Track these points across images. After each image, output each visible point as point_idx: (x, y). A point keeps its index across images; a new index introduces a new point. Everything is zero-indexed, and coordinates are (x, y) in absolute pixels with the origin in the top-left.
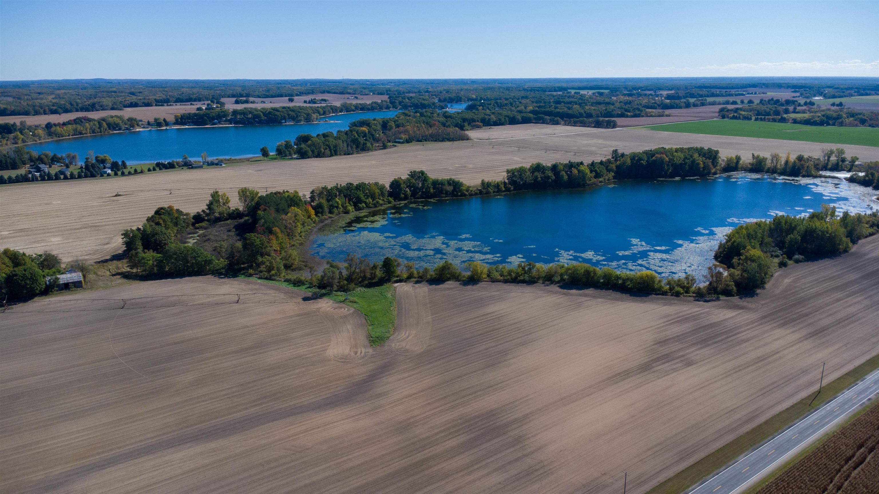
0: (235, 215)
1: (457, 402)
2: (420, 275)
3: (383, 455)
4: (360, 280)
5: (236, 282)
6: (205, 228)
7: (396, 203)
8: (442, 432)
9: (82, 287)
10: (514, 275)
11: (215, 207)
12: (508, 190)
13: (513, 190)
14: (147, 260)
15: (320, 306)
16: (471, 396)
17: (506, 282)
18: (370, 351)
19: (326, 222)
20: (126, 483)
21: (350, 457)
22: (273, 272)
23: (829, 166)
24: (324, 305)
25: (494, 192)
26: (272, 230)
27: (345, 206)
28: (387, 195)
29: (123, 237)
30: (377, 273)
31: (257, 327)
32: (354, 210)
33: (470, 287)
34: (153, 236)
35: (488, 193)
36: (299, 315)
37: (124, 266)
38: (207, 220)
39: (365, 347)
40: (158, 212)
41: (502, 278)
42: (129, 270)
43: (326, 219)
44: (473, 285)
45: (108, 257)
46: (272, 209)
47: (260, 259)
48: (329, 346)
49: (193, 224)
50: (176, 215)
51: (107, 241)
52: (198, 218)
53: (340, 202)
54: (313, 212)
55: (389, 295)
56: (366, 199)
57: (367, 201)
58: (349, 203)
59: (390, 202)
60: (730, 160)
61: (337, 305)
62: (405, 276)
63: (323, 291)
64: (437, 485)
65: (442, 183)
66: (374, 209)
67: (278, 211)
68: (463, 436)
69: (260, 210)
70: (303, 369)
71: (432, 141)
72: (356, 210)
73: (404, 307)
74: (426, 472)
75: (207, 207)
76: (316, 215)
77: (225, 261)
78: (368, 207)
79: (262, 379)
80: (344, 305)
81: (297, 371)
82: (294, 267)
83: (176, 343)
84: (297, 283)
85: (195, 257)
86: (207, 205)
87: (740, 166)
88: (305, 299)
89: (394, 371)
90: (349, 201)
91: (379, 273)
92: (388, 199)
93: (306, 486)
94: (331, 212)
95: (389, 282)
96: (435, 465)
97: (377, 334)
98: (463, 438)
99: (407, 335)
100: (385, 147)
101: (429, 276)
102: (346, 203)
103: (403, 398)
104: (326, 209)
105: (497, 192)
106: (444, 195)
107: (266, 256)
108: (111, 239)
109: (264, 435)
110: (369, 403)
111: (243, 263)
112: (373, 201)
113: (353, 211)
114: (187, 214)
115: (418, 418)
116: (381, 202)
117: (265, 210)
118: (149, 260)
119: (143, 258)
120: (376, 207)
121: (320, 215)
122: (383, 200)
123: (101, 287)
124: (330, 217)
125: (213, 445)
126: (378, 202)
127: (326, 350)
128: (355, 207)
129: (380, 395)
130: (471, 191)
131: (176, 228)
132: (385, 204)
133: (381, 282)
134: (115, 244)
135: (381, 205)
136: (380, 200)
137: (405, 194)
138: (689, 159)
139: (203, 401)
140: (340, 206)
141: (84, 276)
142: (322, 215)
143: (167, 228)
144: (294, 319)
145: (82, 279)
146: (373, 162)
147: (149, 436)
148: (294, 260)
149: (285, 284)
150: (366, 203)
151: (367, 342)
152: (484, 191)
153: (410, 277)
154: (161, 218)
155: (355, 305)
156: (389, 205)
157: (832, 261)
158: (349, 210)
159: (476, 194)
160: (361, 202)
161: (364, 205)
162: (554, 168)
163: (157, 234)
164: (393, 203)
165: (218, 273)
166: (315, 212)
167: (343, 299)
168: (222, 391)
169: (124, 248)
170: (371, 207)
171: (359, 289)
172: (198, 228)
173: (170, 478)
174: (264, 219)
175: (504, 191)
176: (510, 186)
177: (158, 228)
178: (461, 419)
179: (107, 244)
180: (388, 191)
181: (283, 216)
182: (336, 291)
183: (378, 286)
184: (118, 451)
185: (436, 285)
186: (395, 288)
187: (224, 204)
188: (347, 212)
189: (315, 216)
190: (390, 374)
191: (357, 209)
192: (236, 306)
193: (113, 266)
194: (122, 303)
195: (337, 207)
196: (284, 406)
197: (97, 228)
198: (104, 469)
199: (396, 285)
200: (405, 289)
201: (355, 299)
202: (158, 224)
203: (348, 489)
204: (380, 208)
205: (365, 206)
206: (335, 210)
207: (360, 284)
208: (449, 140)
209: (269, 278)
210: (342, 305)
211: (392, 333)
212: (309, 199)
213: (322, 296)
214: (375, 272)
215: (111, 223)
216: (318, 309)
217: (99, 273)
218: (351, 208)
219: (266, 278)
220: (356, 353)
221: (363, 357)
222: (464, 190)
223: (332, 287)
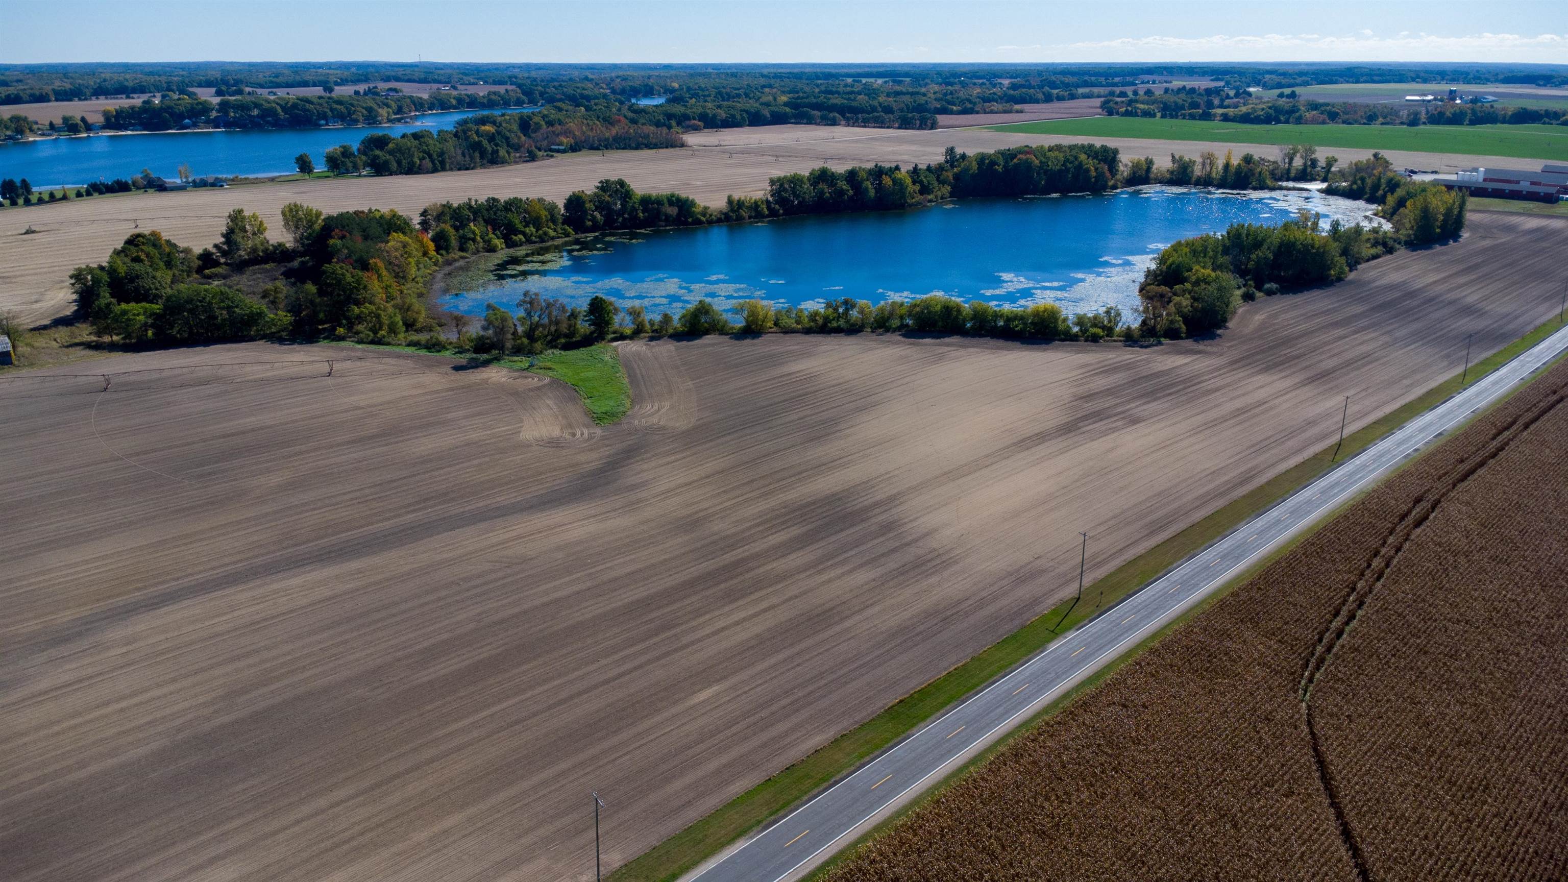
0: (279, 255)
1: (772, 487)
2: (656, 327)
3: (665, 560)
4: (549, 338)
5: (316, 349)
6: (224, 277)
7: (577, 236)
8: (758, 525)
9: (11, 363)
10: (820, 321)
11: (238, 237)
12: (773, 213)
13: (782, 215)
14: (134, 315)
15: (486, 376)
16: (793, 479)
17: (808, 331)
18: (598, 432)
19: (457, 264)
20: (207, 624)
21: (608, 565)
22: (383, 332)
23: (1292, 175)
24: (494, 375)
25: (750, 217)
26: (369, 264)
27: (487, 238)
28: (561, 221)
29: (73, 281)
30: (578, 326)
31: (381, 407)
32: (504, 246)
33: (748, 341)
34: (132, 280)
35: (740, 219)
36: (452, 389)
37: (85, 332)
38: (226, 264)
39: (587, 426)
40: (133, 241)
41: (799, 326)
42: (95, 339)
43: (455, 260)
44: (753, 338)
45: (47, 322)
46: (358, 236)
47: (356, 310)
48: (521, 427)
49: (199, 270)
50: (167, 250)
51: (34, 298)
52: (206, 259)
53: (477, 232)
54: (432, 246)
55: (607, 358)
56: (525, 227)
57: (527, 230)
58: (493, 233)
59: (567, 235)
60: (1136, 166)
61: (517, 374)
62: (628, 331)
63: (485, 356)
64: (770, 590)
65: (659, 202)
66: (541, 245)
67: (366, 238)
68: (794, 528)
69: (332, 237)
70: (487, 459)
71: (617, 149)
72: (508, 246)
73: (638, 372)
74: (747, 576)
75: (223, 240)
76: (437, 250)
77: (286, 316)
78: (529, 241)
79: (414, 475)
80: (530, 374)
81: (476, 462)
82: (419, 325)
83: (229, 436)
84: (434, 346)
85: (228, 308)
86: (223, 235)
87: (1152, 176)
88: (457, 368)
89: (649, 455)
90: (494, 230)
91: (584, 327)
92: (564, 229)
93: (544, 605)
94: (462, 249)
95: (603, 339)
96: (759, 567)
97: (604, 409)
98: (795, 531)
99: (656, 407)
100: (532, 158)
101: (671, 331)
102: (487, 234)
103: (677, 488)
104: (454, 242)
105: (755, 217)
106: (663, 224)
107: (367, 305)
108: (42, 294)
109: (443, 547)
110: (617, 497)
111: (323, 323)
112: (537, 231)
113: (502, 249)
114: (187, 251)
115: (710, 511)
116: (552, 233)
117: (343, 237)
118: (138, 315)
119: (124, 313)
120: (542, 241)
121: (444, 252)
122: (555, 230)
123: (49, 363)
124: (463, 258)
125: (355, 565)
126: (546, 233)
127: (520, 432)
128: (506, 242)
129: (633, 487)
130: (711, 215)
131: (170, 273)
132: (559, 238)
133: (587, 341)
134: (53, 302)
135: (553, 238)
136: (550, 231)
137: (594, 219)
138: (1071, 163)
139: (315, 509)
140: (478, 238)
141: (14, 347)
142: (448, 253)
143: (156, 270)
144: (444, 394)
145: (10, 349)
146: (518, 180)
147: (227, 560)
148: (418, 313)
149: (410, 350)
150: (524, 234)
151: (587, 420)
152: (734, 216)
153: (637, 333)
154: (142, 250)
155: (551, 373)
156: (567, 239)
157: (1322, 291)
158: (496, 246)
159: (719, 221)
160: (516, 232)
161: (521, 237)
162: (852, 176)
163: (137, 277)
164: (573, 236)
165: (277, 338)
166: (436, 246)
167: (527, 365)
168: (344, 494)
169: (74, 307)
170: (535, 242)
171: (550, 351)
172: (209, 277)
173: (292, 611)
174: (347, 248)
175: (768, 216)
176: (777, 206)
177: (137, 266)
178: (785, 507)
179: (36, 302)
180: (563, 215)
181: (383, 245)
182: (508, 355)
183: (585, 346)
184: (176, 583)
185: (688, 341)
186: (617, 347)
187: (254, 234)
188: (492, 249)
189: (434, 253)
190: (643, 459)
191: (510, 244)
192: (330, 381)
193: (63, 333)
194: (104, 385)
195: (474, 240)
196: (467, 509)
198: (159, 608)
199: (615, 344)
200: (634, 349)
201: (549, 364)
202: (137, 260)
203: (620, 603)
204: (550, 243)
205: (524, 239)
206: (471, 246)
207: (552, 343)
208: (649, 146)
209: (379, 342)
210: (525, 374)
211: (628, 405)
212: (418, 227)
213: (486, 363)
214: (575, 324)
215: (31, 272)
216: (486, 381)
217: (36, 344)
218: (498, 242)
219: (372, 342)
220: (574, 435)
221: (588, 440)
222: (698, 213)
223: (502, 348)
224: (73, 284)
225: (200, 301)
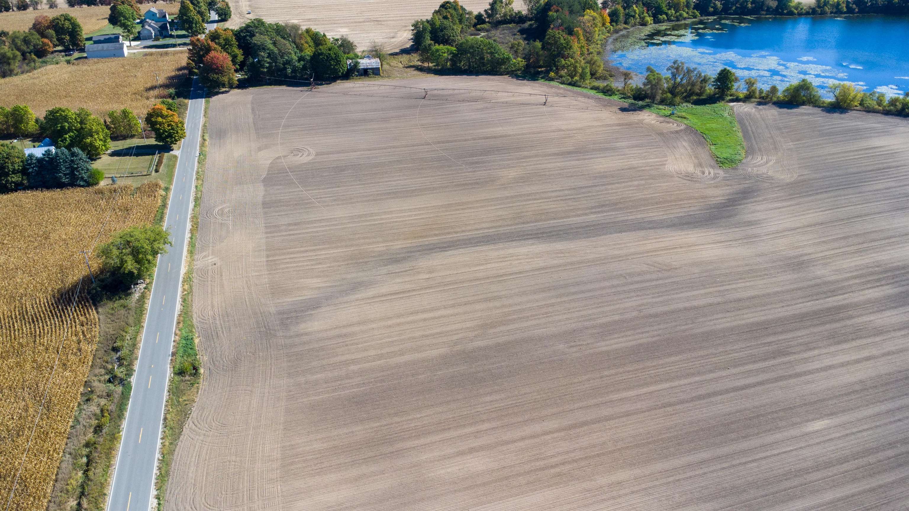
0: (519, 19)
1: (865, 245)
2: (763, 95)
3: (778, 292)
4: (685, 94)
5: (537, 85)
6: (487, 31)
7: (702, 18)
8: (855, 277)
9: (379, 75)
10: (899, 106)
11: (497, 7)
12: (850, 10)
13: (857, 13)
14: (442, 53)
15: (641, 118)
16: (884, 242)
17: (887, 113)
18: (721, 173)
19: (621, 33)
20: (472, 269)
21: (734, 286)
22: (576, 78)
24: (646, 117)
25: (831, 13)
26: (573, 31)
27: (642, 16)
28: (692, 7)
29: (413, 28)
30: (707, 88)
31: (574, 132)
32: (652, 22)
33: (836, 115)
34: (442, 31)
35: (823, 13)
36: (619, 125)
37: (415, 59)
38: (489, 22)
39: (713, 167)
40: (443, 6)
41: (881, 108)
42: (420, 64)
43: (621, 30)
44: (841, 113)
45: (397, 51)
46: (566, 11)
47: (563, 62)
48: (666, 161)
49: (475, 26)
50: (461, 12)
51: (392, 35)
52: (479, 19)
53: (637, 11)
54: (608, 19)
55: (726, 114)
56: (668, 9)
57: (669, 12)
58: (647, 13)
59: (695, 17)
61: (662, 119)
62: (741, 96)
63: (640, 103)
64: (869, 340)
66: (677, 23)
67: (571, 12)
68: (887, 287)
69: (551, 11)
70: (643, 182)
72: (655, 22)
73: (749, 128)
74: (849, 322)
75: (490, 7)
77: (522, 61)
78: (669, 20)
79: (595, 186)
80: (671, 120)
81: (636, 183)
82: (598, 75)
83: (487, 138)
84: (607, 91)
85: (491, 53)
86: (490, 5)
88: (623, 110)
89: (760, 199)
90: (648, 11)
91: (710, 89)
92: (694, 13)
93: (686, 309)
94: (626, 23)
95: (723, 100)
96: (858, 316)
97: (725, 155)
98: (889, 290)
99: (765, 160)
101: (775, 99)
102: (643, 13)
103: (784, 231)
104: (622, 18)
105: (836, 13)
106: (764, 13)
107: (570, 59)
108: (396, 33)
109: (614, 245)
110: (737, 229)
111: (541, 67)
112: (675, 13)
113: (651, 24)
114: (470, 13)
115: (813, 256)
116: (685, 15)
117: (557, 11)
118: (444, 53)
119: (437, 51)
120: (678, 20)
121: (614, 24)
122: (687, 13)
123: (397, 77)
124: (625, 28)
125: (559, 246)
126: (681, 15)
127: (665, 164)
128: (654, 20)
129: (750, 223)
130: (802, 9)
131: (461, 26)
132: (689, 18)
133: (711, 100)
134: (401, 39)
135: (685, 19)
136: (684, 13)
137: (715, 7)
139: (535, 199)
140: (637, 16)
141: (382, 65)
142: (617, 25)
143: (454, 24)
144: (614, 128)
145: (380, 66)
147: (484, 225)
148: (599, 66)
149: (593, 92)
150: (667, 14)
151: (713, 163)
152: (819, 10)
153: (747, 98)
154: (449, 12)
155: (686, 122)
156: (694, 20)
158: (647, 22)
159: (807, 13)
160: (662, 13)
161: (664, 16)
163: (445, 28)
164: (699, 18)
165: (514, 74)
166: (611, 20)
167: (669, 113)
168: (552, 191)
169: (411, 43)
170: (673, 21)
171: (685, 104)
172: (479, 30)
173: (520, 273)
174: (561, 19)
175: (845, 13)
176: (854, 6)
177: (445, 22)
178: (878, 267)
179: (393, 38)
180: (694, 2)
181: (581, 18)
182: (656, 104)
183: (710, 104)
184: (455, 235)
185: (788, 108)
186: (733, 107)
187: (506, 5)
188: (644, 24)
189: (609, 24)
190: (756, 201)
191: (657, 21)
192: (544, 108)
193: (405, 58)
194: (424, 94)
195: (634, 17)
196: (630, 218)
197: (380, 23)
198: (446, 251)
199: (732, 104)
200: (746, 110)
201: (684, 114)
202: (445, 18)
203: (743, 322)
204: (683, 22)
205: (666, 18)
206: (632, 20)
207: (686, 99)
209: (573, 84)
210: (668, 119)
211: (743, 155)
212: (600, 5)
213: (641, 108)
214: (705, 87)
215: (391, 19)
216: (641, 121)
217: (392, 64)
218: (649, 19)
219: (570, 84)
220: (703, 173)
221: (714, 178)
222: (793, 7)
223: (652, 97)
224: (413, 30)
225: (478, 48)
